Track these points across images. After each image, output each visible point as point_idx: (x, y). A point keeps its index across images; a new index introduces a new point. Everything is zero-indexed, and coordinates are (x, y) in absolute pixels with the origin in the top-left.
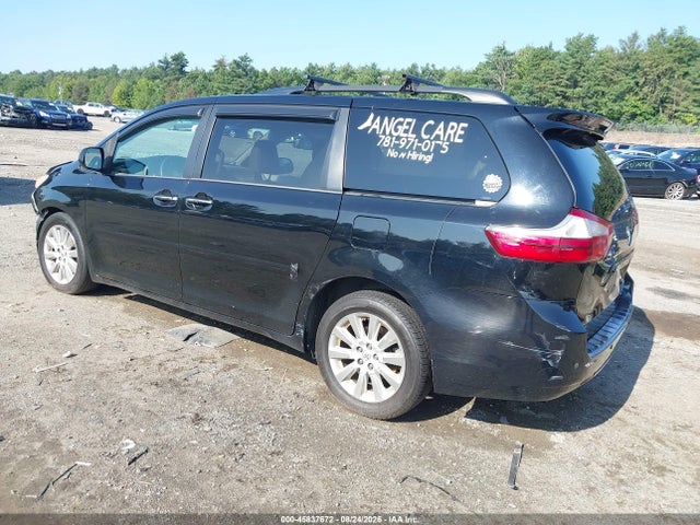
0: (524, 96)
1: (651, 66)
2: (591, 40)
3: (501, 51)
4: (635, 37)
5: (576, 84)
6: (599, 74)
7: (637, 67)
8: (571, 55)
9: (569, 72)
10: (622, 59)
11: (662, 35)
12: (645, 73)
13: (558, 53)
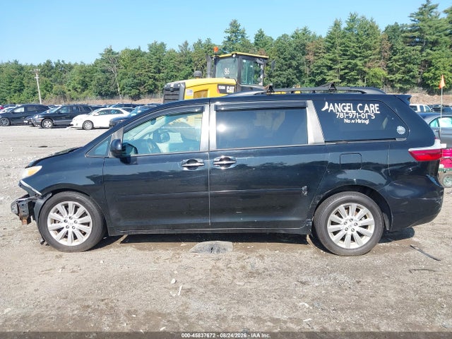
0: (130, 80)
1: (198, 60)
2: (163, 45)
3: (110, 51)
4: (186, 44)
5: (159, 72)
6: (171, 65)
7: (191, 61)
8: (153, 54)
9: (155, 64)
10: (182, 56)
11: (200, 42)
12: (196, 65)
13: (145, 53)
